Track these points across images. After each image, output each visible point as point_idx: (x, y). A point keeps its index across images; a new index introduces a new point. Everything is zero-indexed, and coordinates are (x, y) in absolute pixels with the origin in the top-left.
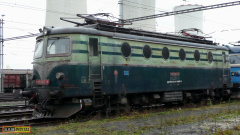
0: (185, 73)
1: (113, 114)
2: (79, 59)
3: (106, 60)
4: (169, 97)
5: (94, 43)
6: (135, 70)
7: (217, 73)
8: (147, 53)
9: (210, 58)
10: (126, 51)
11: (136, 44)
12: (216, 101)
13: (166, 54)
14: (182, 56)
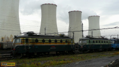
0: (103, 45)
1: (92, 53)
2: (88, 44)
3: (91, 44)
4: (100, 50)
5: (89, 41)
6: (95, 45)
7: (109, 45)
8: (97, 42)
9: (107, 42)
10: (94, 42)
11: (95, 41)
12: (108, 51)
13: (99, 42)
14: (102, 42)
